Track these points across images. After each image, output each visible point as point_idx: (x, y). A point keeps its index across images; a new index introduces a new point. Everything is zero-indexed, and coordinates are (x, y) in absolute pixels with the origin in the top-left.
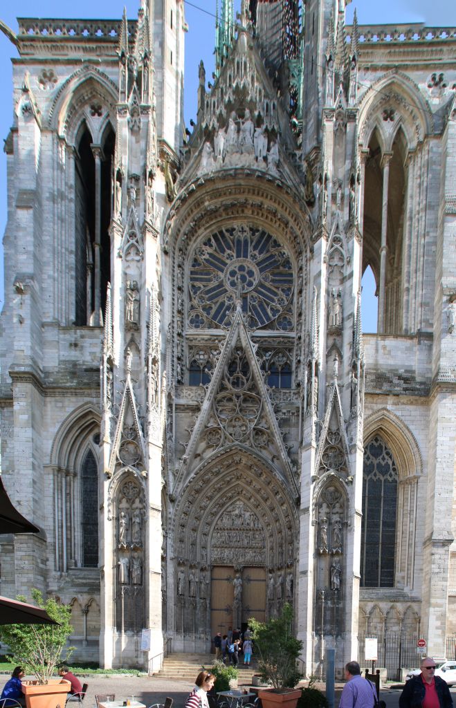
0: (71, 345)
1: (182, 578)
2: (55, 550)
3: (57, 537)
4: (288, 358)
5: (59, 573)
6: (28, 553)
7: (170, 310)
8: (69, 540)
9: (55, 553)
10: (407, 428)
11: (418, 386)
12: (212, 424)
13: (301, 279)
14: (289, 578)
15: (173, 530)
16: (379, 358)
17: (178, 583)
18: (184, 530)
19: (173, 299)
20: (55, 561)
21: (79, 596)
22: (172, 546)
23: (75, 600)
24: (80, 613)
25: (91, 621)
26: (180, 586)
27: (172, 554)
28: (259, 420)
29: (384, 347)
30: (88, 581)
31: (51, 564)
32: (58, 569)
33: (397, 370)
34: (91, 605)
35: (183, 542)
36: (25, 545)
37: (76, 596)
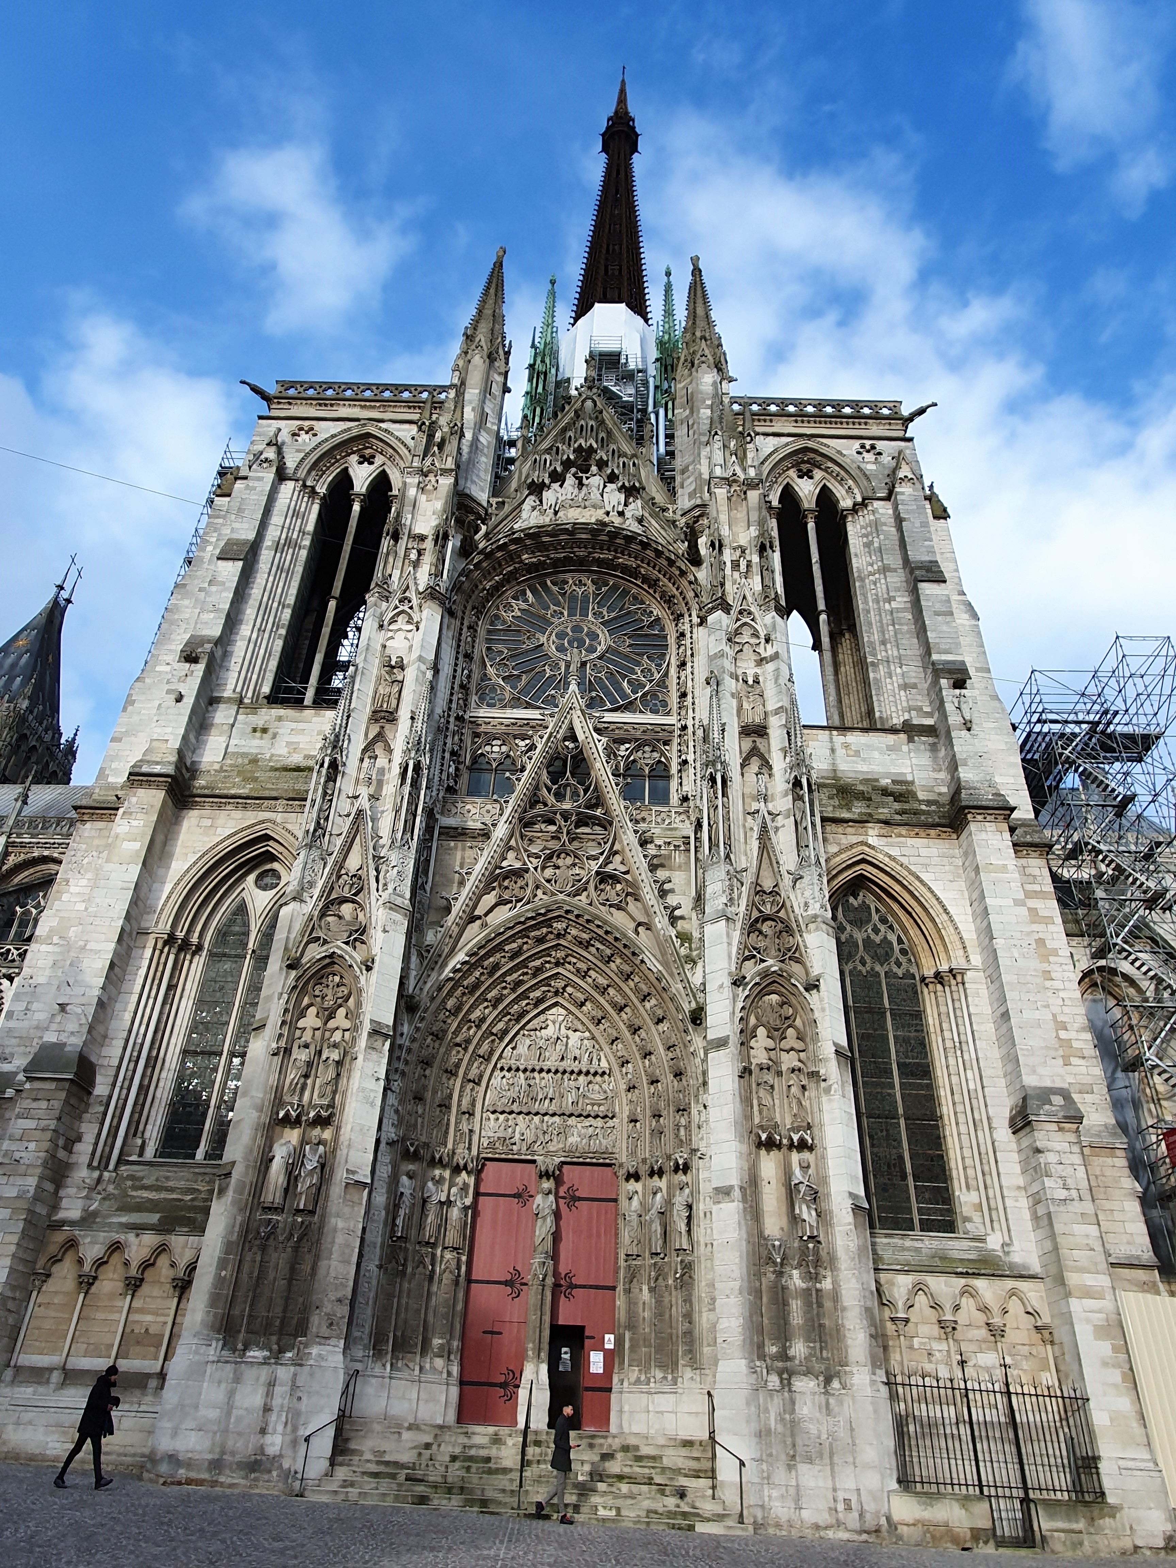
0: (255, 730)
1: (407, 1192)
2: (105, 1114)
3: (119, 1084)
4: (662, 754)
5: (96, 1174)
6: (43, 1123)
7: (449, 686)
8: (143, 1089)
9: (102, 1124)
10: (918, 878)
11: (923, 807)
12: (511, 862)
13: (683, 648)
14: (680, 1200)
15: (403, 1074)
16: (838, 761)
17: (397, 1206)
18: (428, 1072)
19: (455, 671)
20: (96, 1144)
21: (131, 1237)
22: (397, 1111)
23: (116, 1247)
24: (120, 1286)
25: (141, 1311)
26: (402, 1212)
27: (393, 1130)
28: (608, 857)
29: (847, 746)
30: (163, 1195)
31: (83, 1149)
32: (95, 1164)
33: (877, 780)
34: (153, 1265)
35: (421, 1099)
36: (44, 1104)
37: (122, 1237)
